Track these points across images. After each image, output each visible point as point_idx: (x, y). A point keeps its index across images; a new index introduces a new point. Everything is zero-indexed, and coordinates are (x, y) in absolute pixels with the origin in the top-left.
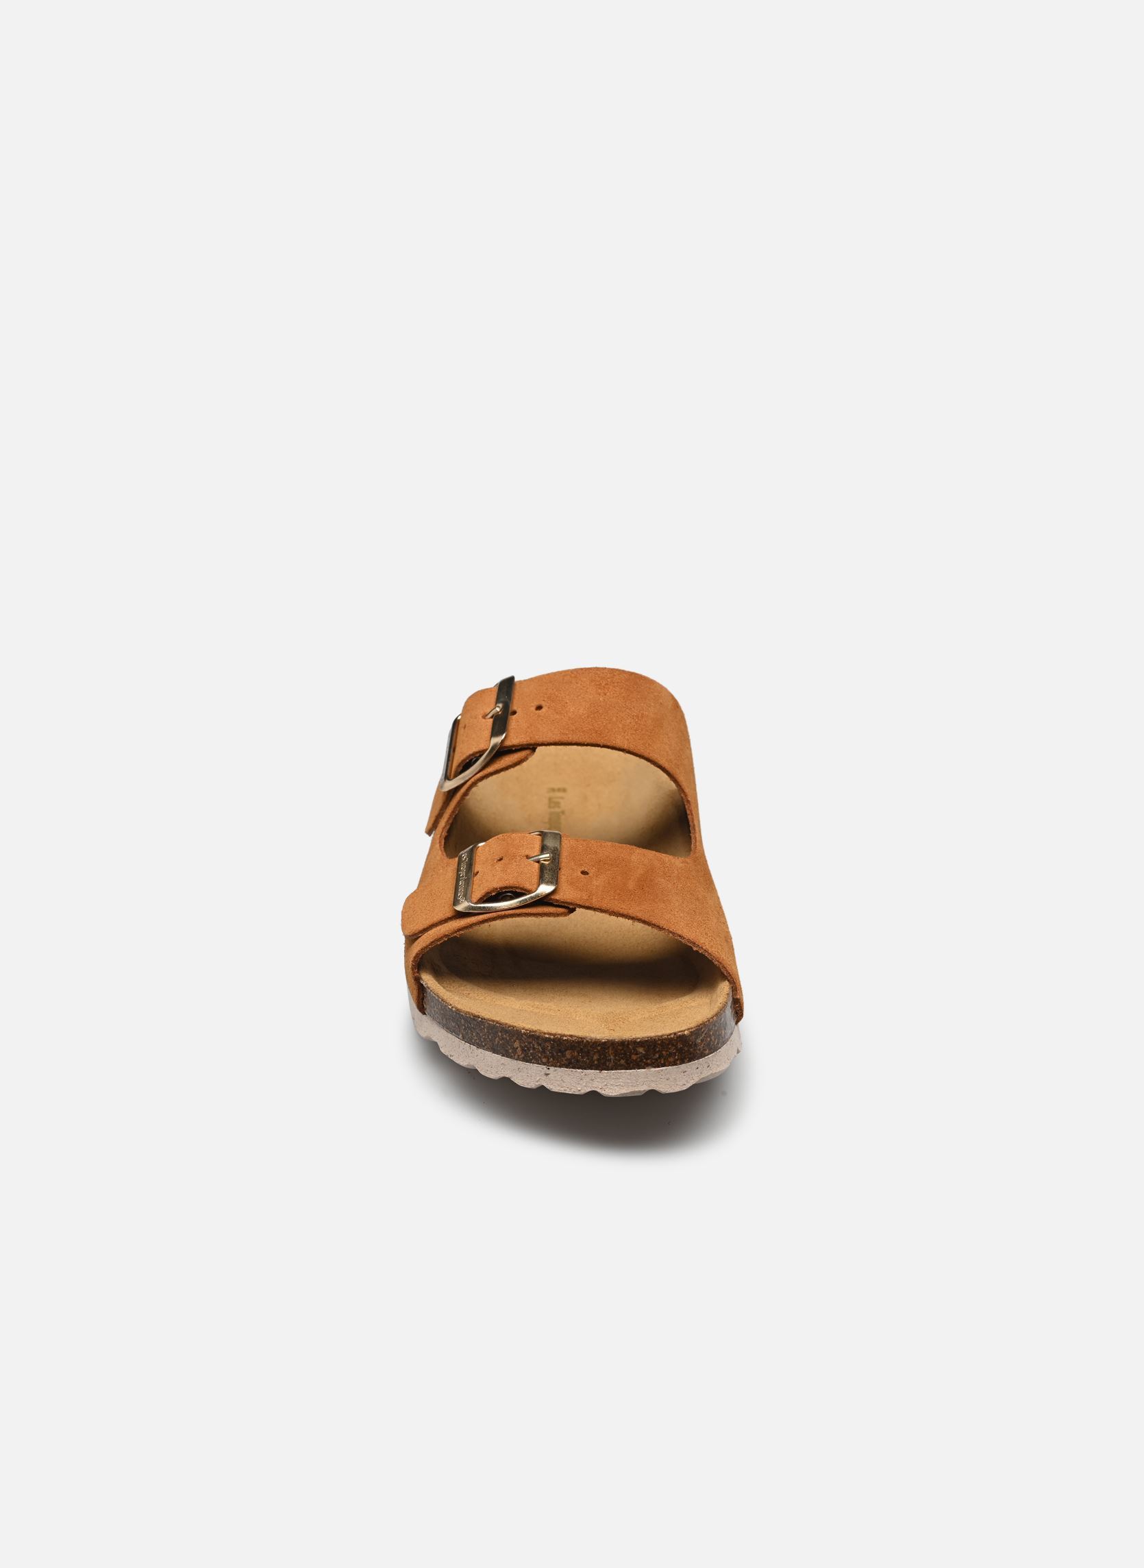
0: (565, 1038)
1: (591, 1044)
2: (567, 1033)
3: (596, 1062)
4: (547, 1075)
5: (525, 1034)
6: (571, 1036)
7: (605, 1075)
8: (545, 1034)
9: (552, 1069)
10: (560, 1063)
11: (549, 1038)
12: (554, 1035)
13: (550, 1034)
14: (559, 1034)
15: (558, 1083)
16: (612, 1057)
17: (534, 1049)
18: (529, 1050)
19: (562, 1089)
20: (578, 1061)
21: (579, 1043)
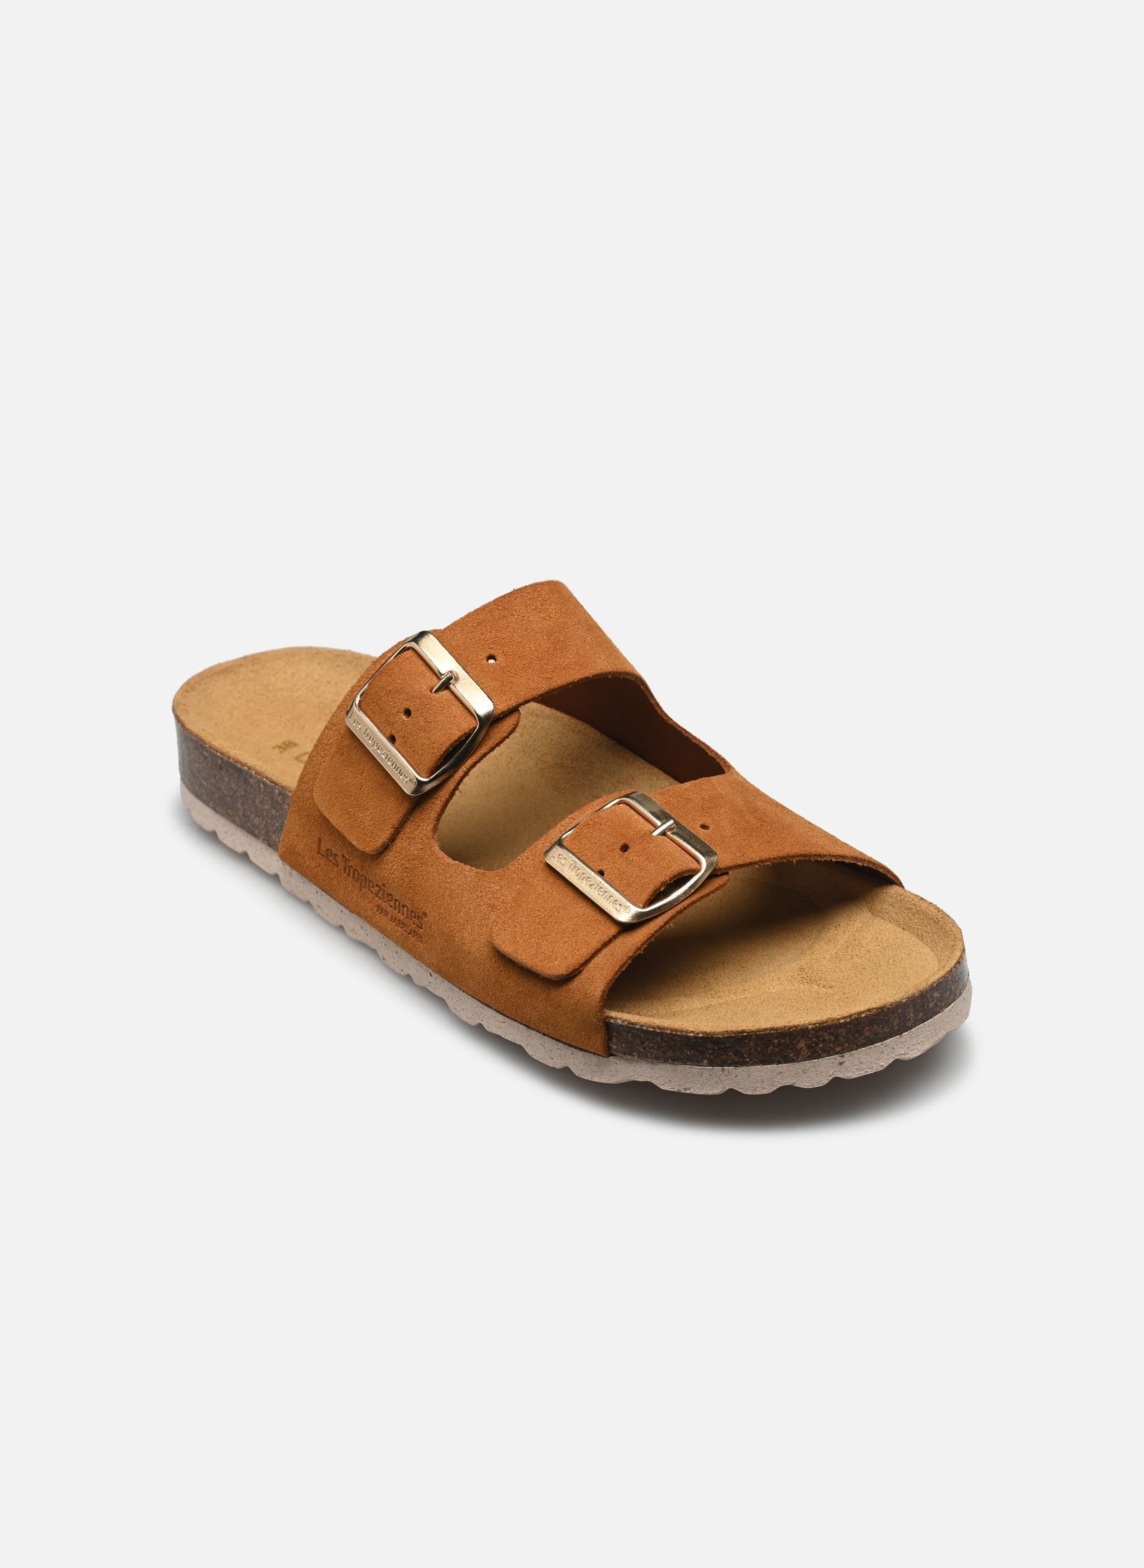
0: (863, 1015)
1: (892, 1010)
2: (863, 1008)
3: (896, 1028)
4: (841, 1064)
5: (813, 1029)
6: (869, 1010)
7: (905, 1037)
8: (839, 1019)
9: (847, 1055)
10: (857, 1045)
11: (846, 1023)
12: (850, 1016)
13: (845, 1018)
14: (855, 1014)
15: (857, 1067)
16: (912, 1015)
17: (824, 1041)
18: (817, 1045)
19: (862, 1072)
20: (877, 1034)
21: (878, 1014)
